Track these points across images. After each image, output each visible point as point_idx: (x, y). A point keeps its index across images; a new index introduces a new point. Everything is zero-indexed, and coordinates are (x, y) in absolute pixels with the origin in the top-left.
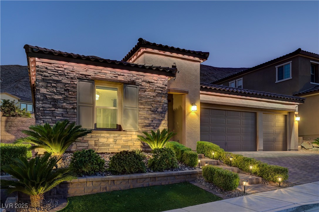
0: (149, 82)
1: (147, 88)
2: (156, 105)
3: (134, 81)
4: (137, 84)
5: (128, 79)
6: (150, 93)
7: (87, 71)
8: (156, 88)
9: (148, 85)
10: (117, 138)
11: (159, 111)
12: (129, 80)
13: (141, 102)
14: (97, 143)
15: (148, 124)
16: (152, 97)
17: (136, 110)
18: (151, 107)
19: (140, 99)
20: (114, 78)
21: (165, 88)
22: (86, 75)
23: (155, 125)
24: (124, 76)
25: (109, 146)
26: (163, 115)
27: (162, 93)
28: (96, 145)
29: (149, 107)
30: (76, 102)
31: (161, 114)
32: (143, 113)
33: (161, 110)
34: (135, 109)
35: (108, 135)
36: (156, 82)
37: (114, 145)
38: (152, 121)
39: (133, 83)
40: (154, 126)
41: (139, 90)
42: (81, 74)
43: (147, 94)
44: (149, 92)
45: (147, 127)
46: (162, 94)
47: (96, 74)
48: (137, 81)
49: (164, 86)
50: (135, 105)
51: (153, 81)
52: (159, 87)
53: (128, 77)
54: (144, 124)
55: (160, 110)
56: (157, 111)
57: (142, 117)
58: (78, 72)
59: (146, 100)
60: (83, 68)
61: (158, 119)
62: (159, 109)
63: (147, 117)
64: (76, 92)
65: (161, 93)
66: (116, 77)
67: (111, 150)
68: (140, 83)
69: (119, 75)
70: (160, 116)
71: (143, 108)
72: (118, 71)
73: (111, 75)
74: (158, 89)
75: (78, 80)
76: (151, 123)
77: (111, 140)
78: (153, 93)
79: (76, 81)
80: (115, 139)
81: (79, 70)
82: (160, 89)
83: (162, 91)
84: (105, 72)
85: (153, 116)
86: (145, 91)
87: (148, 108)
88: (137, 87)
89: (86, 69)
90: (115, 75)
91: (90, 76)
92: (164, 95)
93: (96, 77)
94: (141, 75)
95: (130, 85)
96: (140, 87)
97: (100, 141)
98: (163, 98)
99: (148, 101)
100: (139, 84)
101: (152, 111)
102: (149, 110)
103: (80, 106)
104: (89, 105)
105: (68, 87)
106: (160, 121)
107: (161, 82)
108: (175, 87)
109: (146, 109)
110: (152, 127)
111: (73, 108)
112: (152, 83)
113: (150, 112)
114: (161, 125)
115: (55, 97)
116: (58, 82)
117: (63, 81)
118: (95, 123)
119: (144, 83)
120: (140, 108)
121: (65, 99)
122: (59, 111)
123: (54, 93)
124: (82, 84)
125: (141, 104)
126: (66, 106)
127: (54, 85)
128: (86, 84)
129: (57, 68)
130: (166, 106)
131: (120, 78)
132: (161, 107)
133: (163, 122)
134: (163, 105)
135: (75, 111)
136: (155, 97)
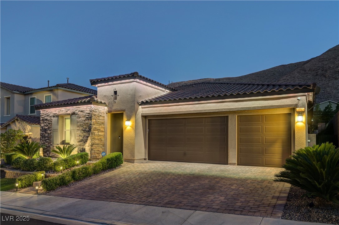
0: (82, 111)
1: (81, 115)
2: (85, 127)
3: (74, 112)
7: (56, 111)
8: (85, 114)
9: (82, 113)
12: (72, 112)
16: (83, 121)
18: (83, 128)
19: (77, 123)
20: (66, 112)
22: (55, 114)
23: (85, 140)
24: (70, 110)
29: (82, 128)
32: (78, 133)
34: (75, 130)
36: (85, 110)
38: (83, 137)
39: (74, 114)
41: (77, 118)
43: (81, 120)
44: (82, 118)
47: (59, 112)
48: (76, 112)
49: (90, 112)
50: (75, 127)
51: (84, 110)
53: (72, 110)
54: (79, 140)
56: (86, 130)
57: (78, 135)
61: (87, 136)
63: (81, 135)
68: (77, 113)
70: (88, 134)
72: (68, 108)
78: (84, 118)
81: (53, 112)
82: (87, 114)
83: (88, 115)
85: (84, 134)
86: (80, 118)
87: (81, 129)
91: (57, 114)
92: (90, 119)
93: (59, 114)
94: (78, 108)
95: (73, 115)
96: (77, 115)
98: (89, 121)
99: (81, 124)
101: (83, 131)
102: (81, 130)
103: (53, 131)
104: (56, 130)
105: (49, 121)
106: (88, 137)
107: (88, 110)
108: (116, 108)
109: (80, 130)
110: (83, 142)
111: (51, 133)
112: (83, 111)
113: (82, 131)
114: (88, 140)
115: (45, 128)
116: (46, 120)
117: (48, 119)
118: (64, 140)
119: (80, 112)
120: (77, 129)
121: (49, 128)
122: (46, 135)
123: (45, 126)
124: (54, 119)
125: (78, 126)
126: (49, 132)
127: (45, 121)
128: (56, 118)
129: (46, 113)
130: (91, 126)
131: (69, 112)
132: (88, 128)
133: (89, 138)
134: (89, 126)
135: (52, 134)
136: (85, 121)
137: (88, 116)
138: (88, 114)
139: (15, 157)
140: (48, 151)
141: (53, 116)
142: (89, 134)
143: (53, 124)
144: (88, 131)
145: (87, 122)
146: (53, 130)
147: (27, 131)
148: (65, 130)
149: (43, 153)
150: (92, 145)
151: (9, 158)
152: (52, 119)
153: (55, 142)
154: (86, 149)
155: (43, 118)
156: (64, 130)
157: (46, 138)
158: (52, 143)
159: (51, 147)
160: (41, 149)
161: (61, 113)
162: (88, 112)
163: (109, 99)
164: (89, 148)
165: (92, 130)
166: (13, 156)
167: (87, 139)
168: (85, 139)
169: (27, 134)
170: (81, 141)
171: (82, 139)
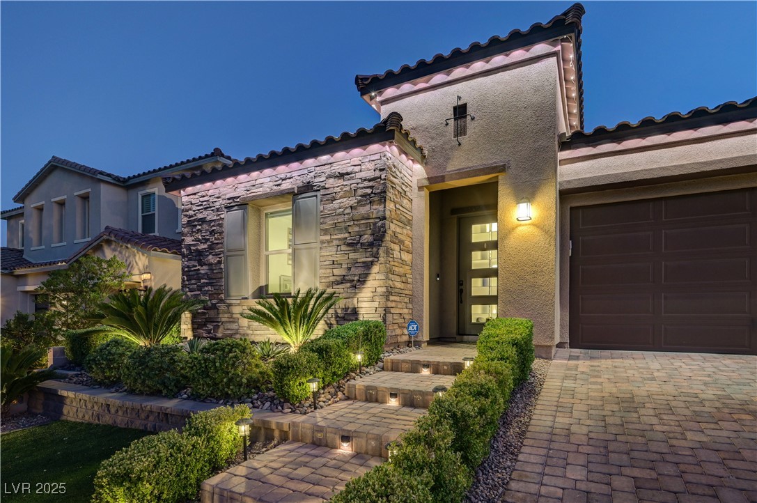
0: (341, 176)
1: (337, 190)
2: (357, 229)
3: (309, 182)
4: (315, 188)
5: (298, 182)
6: (345, 199)
7: (236, 189)
8: (357, 184)
9: (341, 182)
11: (365, 241)
12: (301, 185)
13: (324, 227)
15: (338, 279)
16: (348, 211)
17: (315, 248)
18: (347, 235)
19: (322, 220)
20: (275, 188)
21: (380, 178)
22: (235, 198)
23: (356, 278)
24: (293, 177)
26: (375, 249)
27: (372, 193)
28: (249, 327)
29: (342, 236)
30: (223, 249)
31: (370, 250)
32: (328, 254)
33: (371, 239)
34: (313, 245)
36: (357, 169)
38: (349, 269)
39: (308, 188)
40: (353, 281)
41: (321, 201)
42: (229, 199)
43: (337, 206)
44: (341, 200)
45: (338, 284)
46: (373, 195)
47: (248, 191)
48: (318, 179)
49: (377, 174)
50: (311, 237)
51: (349, 170)
52: (365, 180)
53: (299, 178)
54: (332, 279)
55: (367, 238)
56: (361, 241)
57: (325, 263)
58: (225, 197)
59: (334, 220)
60: (231, 186)
61: (363, 262)
62: (366, 236)
63: (337, 261)
64: (224, 232)
65: (369, 195)
66: (278, 185)
68: (322, 184)
70: (368, 254)
71: (328, 242)
72: (282, 170)
73: (271, 184)
74: (361, 185)
75: (226, 210)
76: (347, 275)
78: (350, 199)
79: (223, 214)
81: (226, 192)
82: (366, 184)
83: (372, 187)
84: (262, 180)
85: (352, 255)
86: (334, 199)
87: (339, 239)
88: (316, 196)
90: (276, 183)
91: (240, 197)
92: (377, 198)
93: (248, 195)
94: (324, 165)
95: (304, 195)
96: (322, 192)
98: (374, 207)
99: (339, 221)
100: (320, 186)
101: (349, 245)
102: (341, 242)
103: (227, 256)
104: (240, 252)
105: (213, 226)
106: (368, 266)
107: (371, 166)
108: (463, 165)
109: (335, 243)
110: (348, 285)
111: (219, 262)
112: (348, 174)
113: (344, 248)
114: (371, 277)
115: (199, 248)
116: (203, 221)
117: (209, 218)
118: (263, 283)
119: (331, 180)
120: (322, 242)
121: (211, 247)
122: (204, 270)
123: (199, 240)
124: (231, 218)
125: (326, 232)
126: (212, 259)
127: (199, 227)
128: (236, 214)
129: (202, 199)
130: (383, 226)
131: (286, 185)
132: (369, 232)
133: (375, 269)
134: (375, 224)
135: (222, 266)
136: (356, 209)
137: (369, 191)
138: (370, 180)
139: (100, 341)
140: (210, 320)
141: (226, 208)
142: (376, 256)
143: (225, 234)
144: (371, 244)
145: (363, 210)
146: (229, 251)
147: (136, 271)
148: (267, 253)
149: (194, 329)
150: (388, 295)
151: (80, 344)
152: (222, 216)
153: (233, 293)
154: (362, 311)
155: (192, 216)
156: (264, 253)
157: (202, 281)
158: (223, 296)
159: (222, 307)
160: (186, 317)
161: (258, 191)
162: (370, 174)
163: (432, 138)
164: (376, 304)
165: (387, 238)
166: (94, 337)
167: (367, 275)
168: (355, 275)
169: (136, 278)
170: (337, 281)
171: (344, 274)
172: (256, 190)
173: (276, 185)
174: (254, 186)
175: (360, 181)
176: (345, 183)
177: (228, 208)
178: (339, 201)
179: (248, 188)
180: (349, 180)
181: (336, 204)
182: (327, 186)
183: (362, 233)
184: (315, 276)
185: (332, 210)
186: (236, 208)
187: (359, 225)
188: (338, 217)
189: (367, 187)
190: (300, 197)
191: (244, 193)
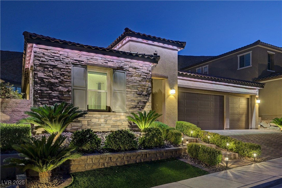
0: (135, 68)
1: (134, 73)
2: (141, 89)
3: (122, 66)
4: (125, 69)
5: (116, 64)
7: (80, 57)
9: (135, 70)
10: (107, 118)
11: (144, 94)
12: (118, 66)
13: (128, 86)
14: (90, 123)
15: (134, 106)
16: (138, 82)
17: (124, 93)
18: (137, 91)
19: (127, 83)
20: (105, 63)
21: (149, 74)
22: (80, 61)
24: (113, 62)
25: (100, 126)
26: (147, 97)
27: (146, 78)
28: (88, 125)
29: (136, 90)
30: (71, 85)
31: (145, 97)
32: (130, 96)
33: (146, 94)
34: (123, 92)
35: (99, 116)
36: (141, 68)
37: (104, 124)
38: (138, 103)
39: (121, 68)
40: (140, 107)
41: (127, 75)
42: (75, 60)
43: (133, 79)
44: (135, 77)
45: (134, 108)
46: (147, 79)
47: (89, 60)
48: (125, 66)
49: (148, 72)
50: (123, 88)
51: (139, 67)
53: (117, 63)
54: (131, 106)
56: (143, 94)
57: (129, 100)
58: (72, 58)
59: (133, 84)
60: (77, 54)
61: (143, 101)
63: (133, 100)
64: (71, 76)
65: (145, 78)
67: (102, 130)
68: (128, 69)
69: (109, 61)
70: (145, 99)
71: (130, 92)
72: (108, 57)
73: (102, 61)
74: (143, 74)
75: (72, 65)
76: (137, 105)
77: (102, 120)
78: (138, 78)
79: (71, 67)
80: (105, 119)
81: (73, 56)
83: (146, 76)
84: (97, 58)
85: (139, 98)
86: (132, 76)
87: (134, 92)
88: (125, 73)
89: (79, 55)
90: (105, 61)
91: (83, 61)
92: (148, 80)
93: (88, 62)
94: (128, 62)
95: (119, 71)
96: (127, 72)
97: (93, 121)
98: (147, 83)
99: (135, 85)
100: (126, 69)
101: (138, 94)
102: (135, 93)
103: (74, 89)
104: (83, 88)
113: (136, 95)
117: (59, 66)
119: (131, 69)
120: (128, 92)
122: (55, 94)
123: (51, 77)
124: (76, 69)
126: (62, 89)
127: (50, 69)
128: (79, 69)
129: (53, 54)
130: (150, 90)
131: (110, 64)
132: (146, 91)
133: (147, 104)
134: (147, 89)
136: (140, 82)
137: (145, 77)
138: (146, 73)
142: (148, 100)
144: (146, 95)
146: (74, 86)
157: (54, 100)
161: (95, 62)
162: (146, 71)
167: (145, 106)
168: (140, 106)
170: (133, 107)
171: (136, 104)
172: (93, 61)
173: (105, 62)
174: (92, 59)
175: (142, 72)
176: (137, 71)
177: (75, 65)
178: (134, 77)
179: (88, 59)
180: (138, 71)
181: (133, 78)
182: (129, 70)
183: (143, 91)
184: (124, 104)
185: (132, 80)
186: (80, 66)
187: (142, 88)
188: (134, 83)
189: (145, 75)
190: (117, 71)
191: (85, 60)
